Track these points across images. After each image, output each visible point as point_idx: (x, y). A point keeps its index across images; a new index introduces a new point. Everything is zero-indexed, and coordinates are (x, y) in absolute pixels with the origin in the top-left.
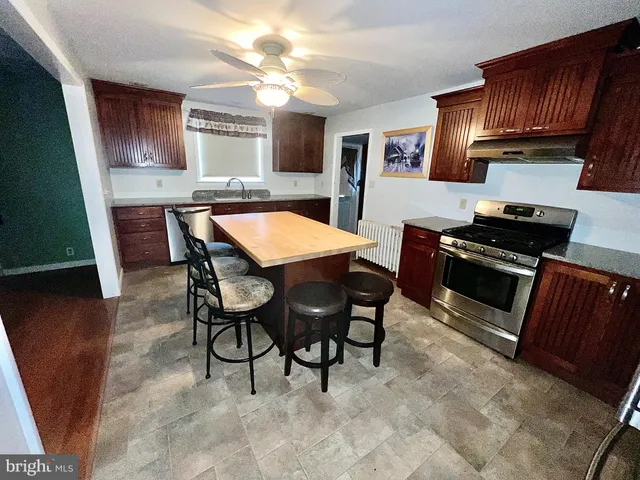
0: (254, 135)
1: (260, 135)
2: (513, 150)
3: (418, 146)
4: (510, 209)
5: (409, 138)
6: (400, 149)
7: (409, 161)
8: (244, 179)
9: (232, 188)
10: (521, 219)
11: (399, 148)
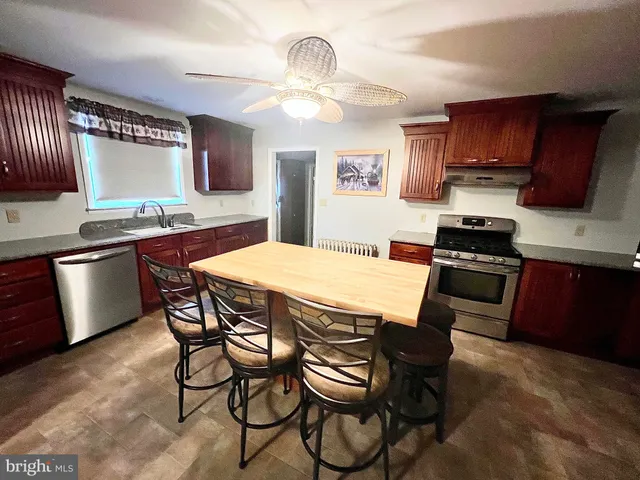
0: (171, 144)
1: (178, 144)
2: (486, 176)
3: (374, 166)
4: (467, 220)
5: (365, 159)
6: (356, 169)
7: (366, 180)
8: (162, 201)
9: (149, 213)
10: (476, 228)
11: (354, 167)
